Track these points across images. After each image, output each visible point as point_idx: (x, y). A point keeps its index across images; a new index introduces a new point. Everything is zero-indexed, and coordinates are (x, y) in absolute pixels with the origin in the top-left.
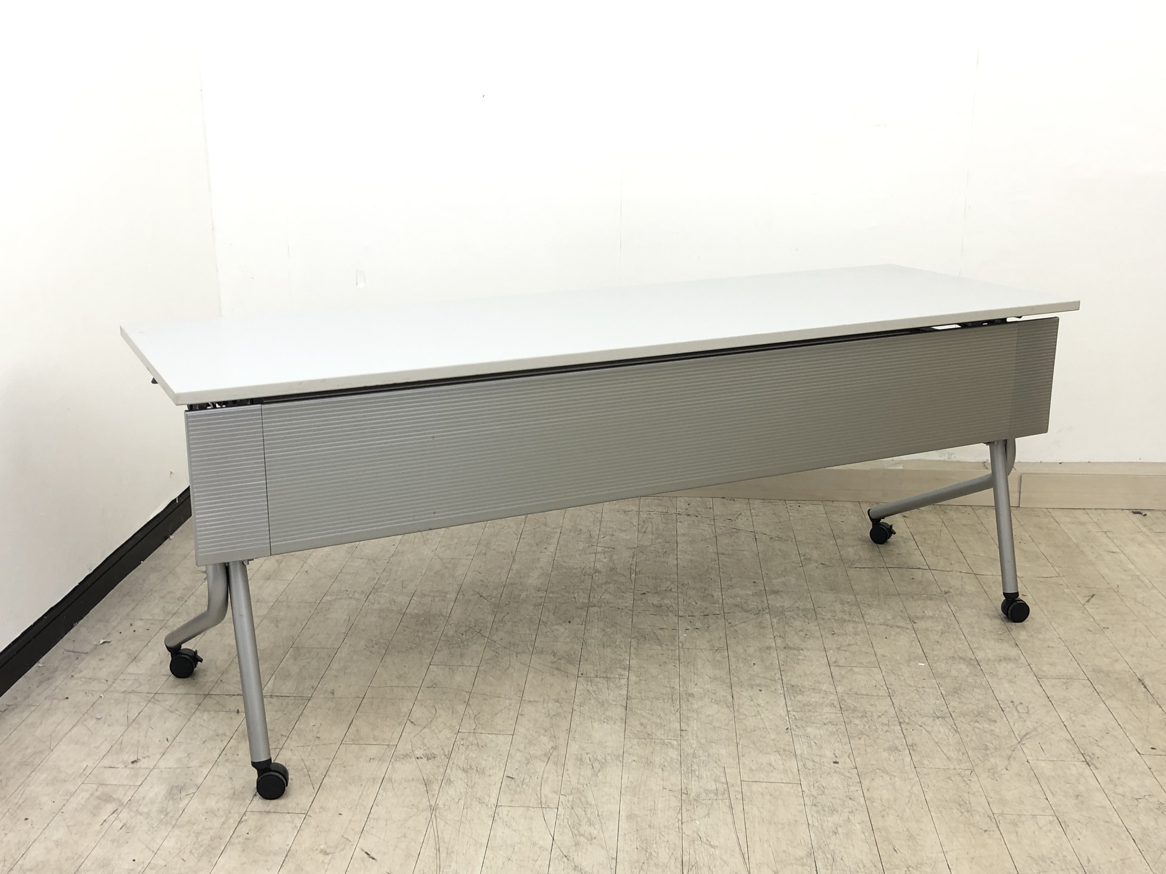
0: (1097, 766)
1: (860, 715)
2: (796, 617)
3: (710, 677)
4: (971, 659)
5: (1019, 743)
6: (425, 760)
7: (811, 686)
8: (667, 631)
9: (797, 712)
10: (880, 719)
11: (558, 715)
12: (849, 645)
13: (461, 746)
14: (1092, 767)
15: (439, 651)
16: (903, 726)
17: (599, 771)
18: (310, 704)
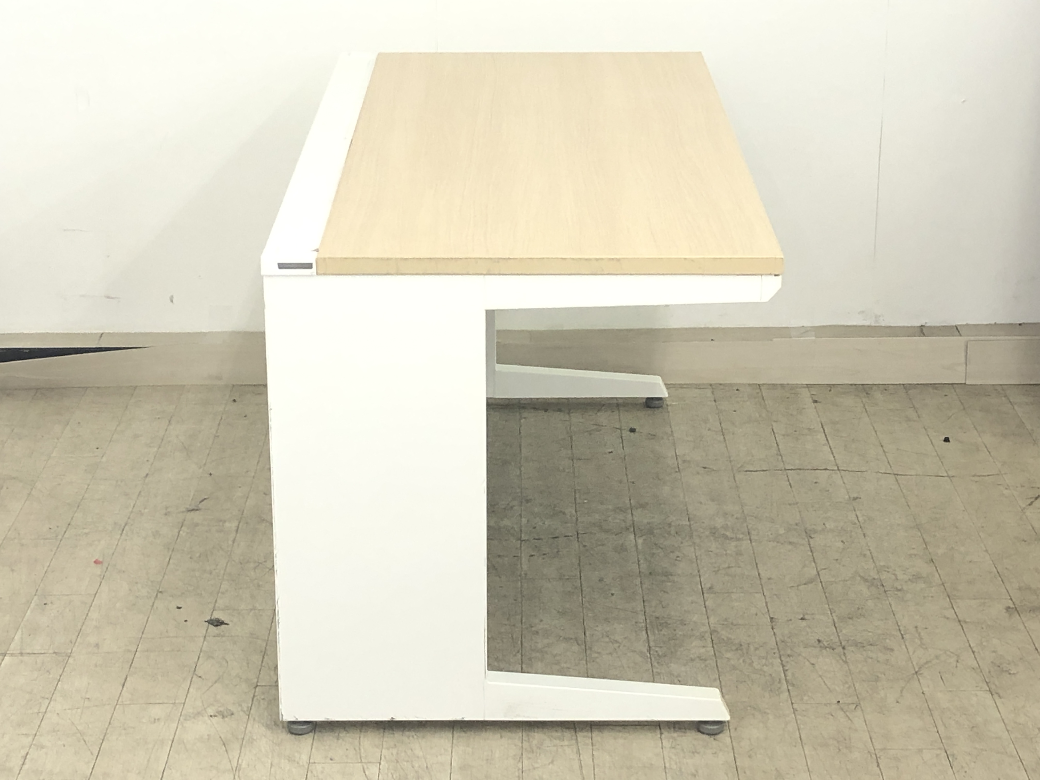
0: (1001, 694)
1: (734, 648)
2: (667, 535)
3: (559, 612)
4: (874, 579)
5: (916, 673)
6: (219, 718)
7: (680, 617)
8: (506, 559)
9: (661, 647)
10: (757, 652)
12: (729, 567)
14: (996, 696)
16: (783, 659)
18: (71, 660)
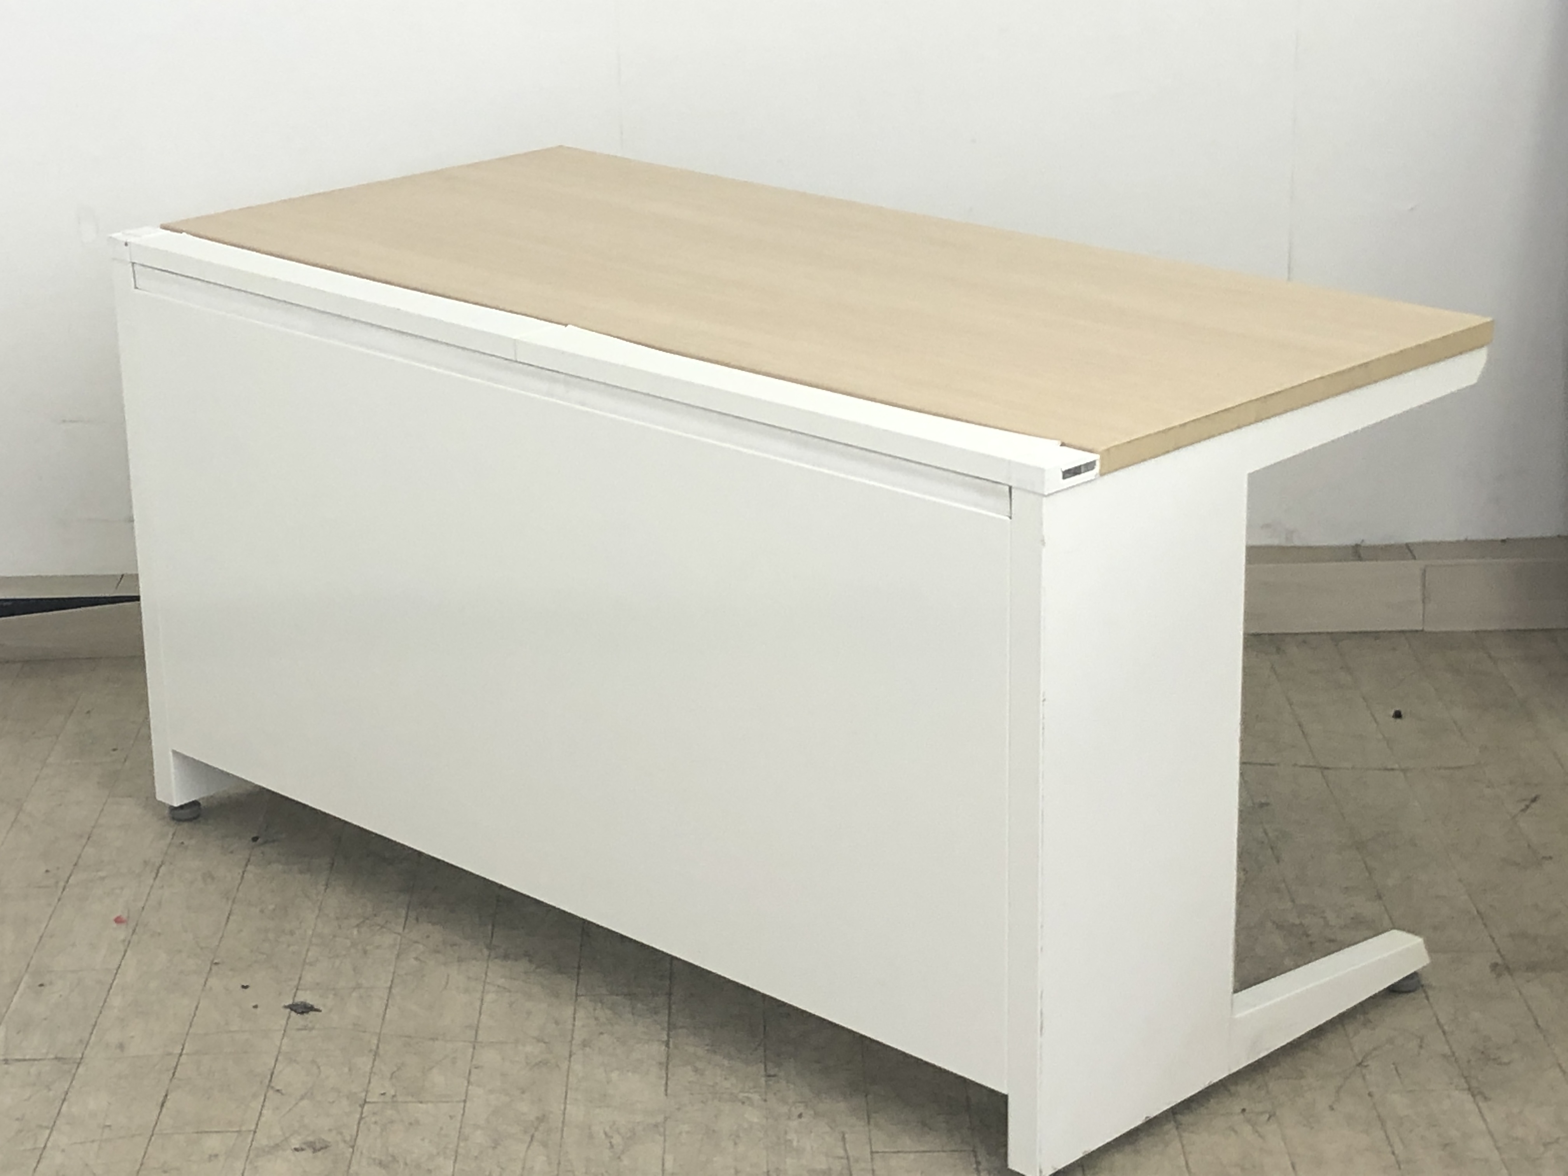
0: (1487, 1096)
5: (1359, 1064)
6: (308, 1153)
11: (544, 1063)
13: (373, 1126)
14: (1478, 1098)
15: (311, 964)
17: (623, 1152)
18: (81, 1070)
